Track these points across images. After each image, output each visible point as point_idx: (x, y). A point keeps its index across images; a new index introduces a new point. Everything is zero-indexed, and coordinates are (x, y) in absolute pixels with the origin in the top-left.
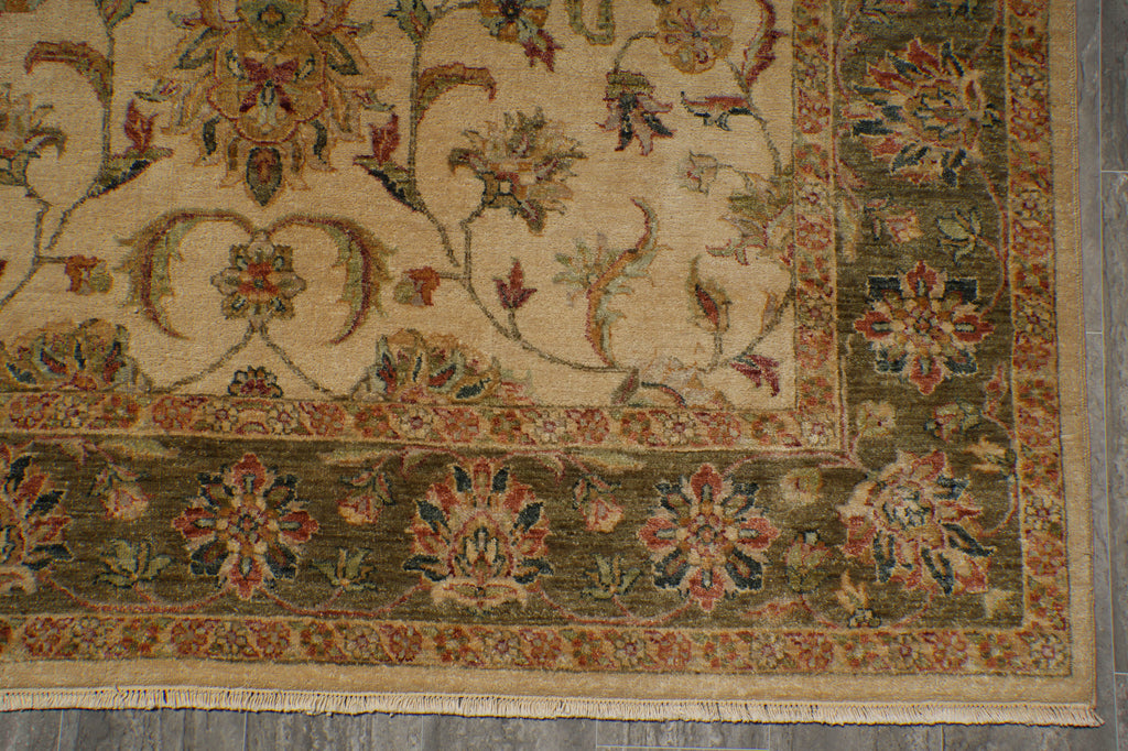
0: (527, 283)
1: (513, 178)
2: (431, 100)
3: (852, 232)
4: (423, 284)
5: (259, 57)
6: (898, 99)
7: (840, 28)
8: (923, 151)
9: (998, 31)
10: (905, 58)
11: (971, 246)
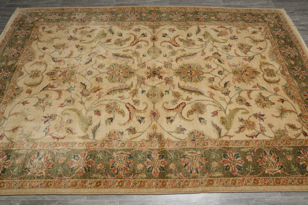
0: (26, 105)
1: (43, 102)
2: (57, 92)
3: (21, 152)
4: (29, 92)
5: (67, 73)
6: (42, 160)
7: (58, 150)
8: (32, 164)
9: (52, 178)
10: (50, 161)
11: (12, 173)
